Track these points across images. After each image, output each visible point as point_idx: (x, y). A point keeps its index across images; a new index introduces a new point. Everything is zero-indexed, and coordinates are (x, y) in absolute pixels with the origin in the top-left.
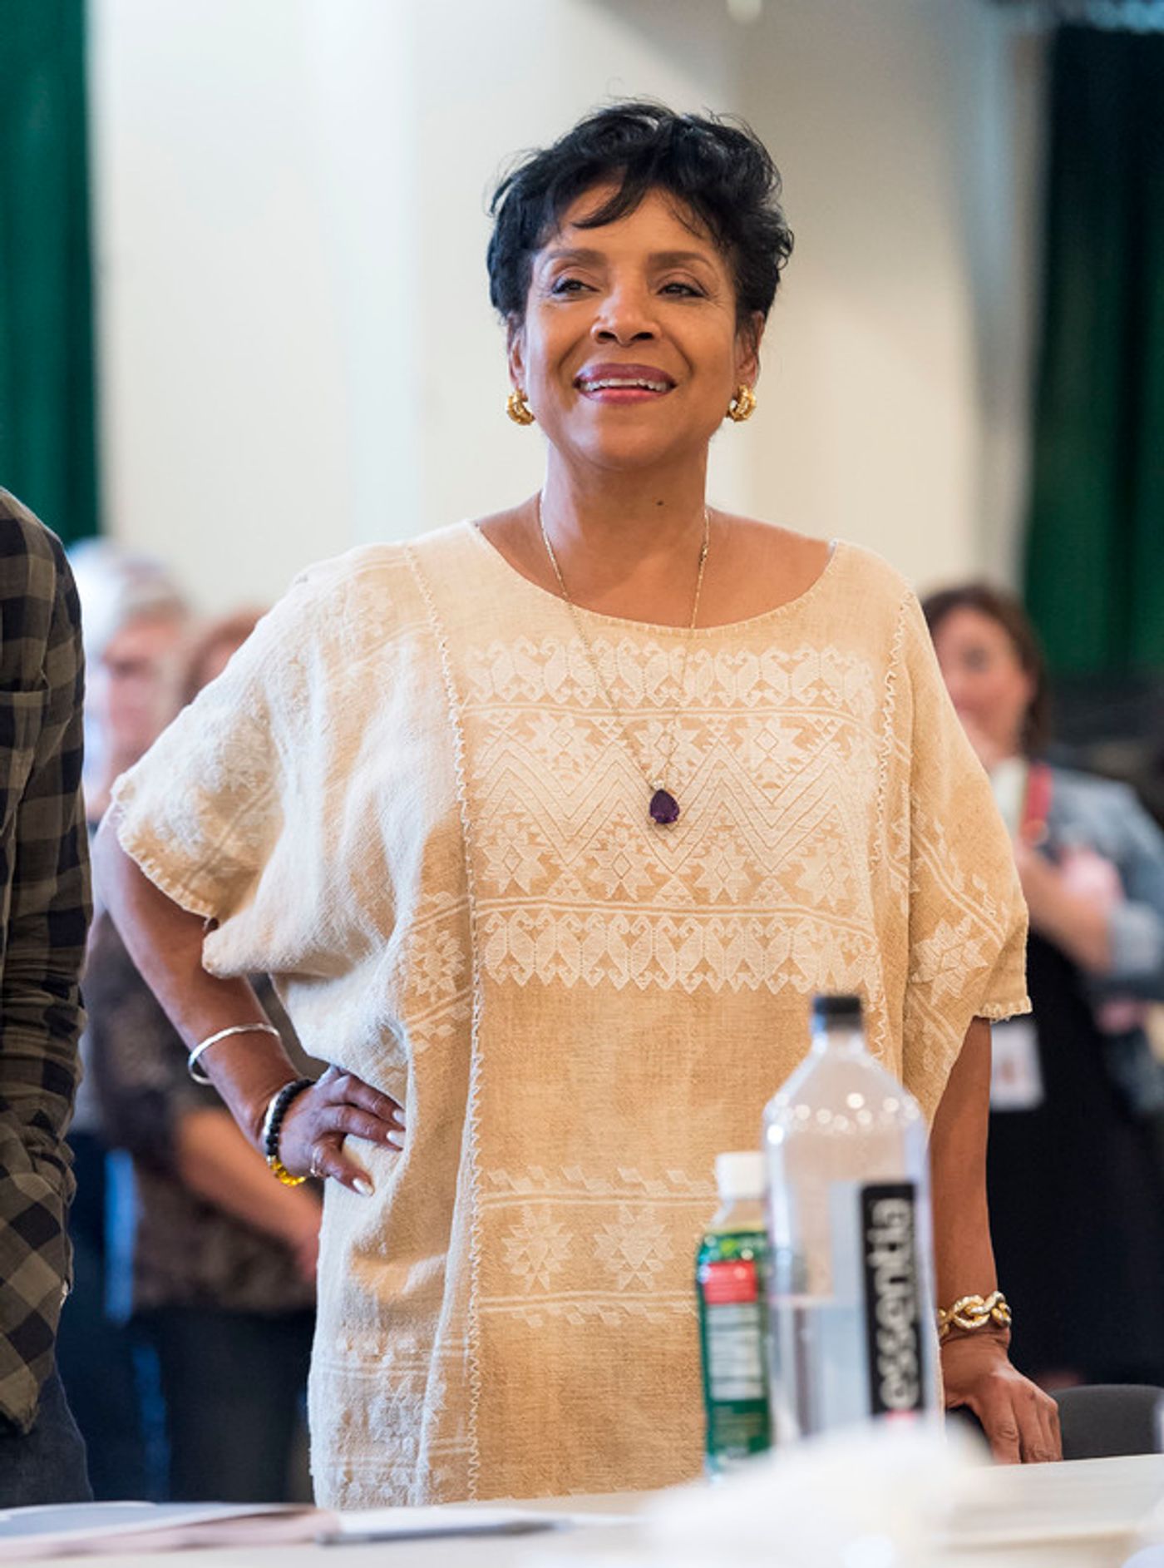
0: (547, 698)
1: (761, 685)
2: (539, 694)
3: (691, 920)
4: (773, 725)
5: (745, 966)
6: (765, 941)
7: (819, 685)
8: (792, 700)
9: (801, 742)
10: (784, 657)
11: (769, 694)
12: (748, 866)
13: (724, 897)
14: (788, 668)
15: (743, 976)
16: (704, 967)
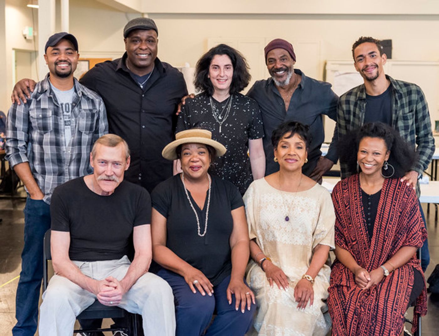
0: (270, 202)
1: (299, 202)
2: (269, 201)
3: (284, 234)
4: (299, 208)
5: (291, 241)
6: (293, 238)
7: (307, 203)
8: (302, 205)
9: (302, 211)
10: (303, 198)
11: (299, 203)
12: (292, 228)
13: (289, 232)
14: (303, 200)
15: (291, 242)
16: (285, 240)
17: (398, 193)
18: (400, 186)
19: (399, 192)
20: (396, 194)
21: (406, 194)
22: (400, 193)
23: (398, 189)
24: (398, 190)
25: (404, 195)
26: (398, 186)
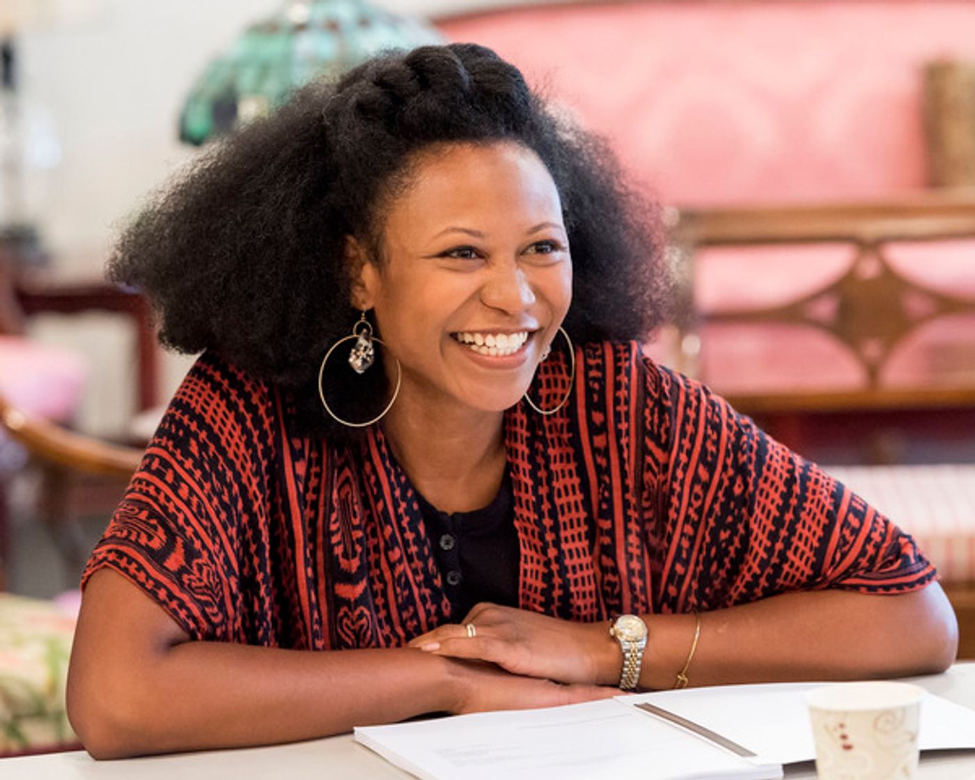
17: (602, 461)
18: (602, 408)
19: (606, 453)
20: (598, 468)
21: (651, 445)
22: (614, 455)
23: (594, 430)
24: (599, 441)
25: (643, 451)
26: (581, 411)
